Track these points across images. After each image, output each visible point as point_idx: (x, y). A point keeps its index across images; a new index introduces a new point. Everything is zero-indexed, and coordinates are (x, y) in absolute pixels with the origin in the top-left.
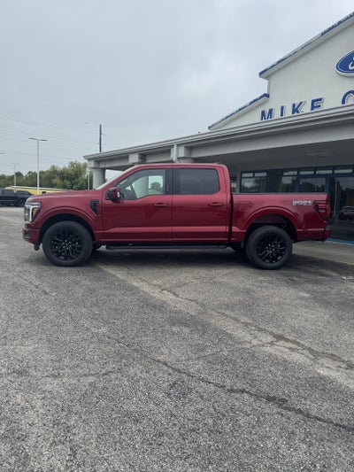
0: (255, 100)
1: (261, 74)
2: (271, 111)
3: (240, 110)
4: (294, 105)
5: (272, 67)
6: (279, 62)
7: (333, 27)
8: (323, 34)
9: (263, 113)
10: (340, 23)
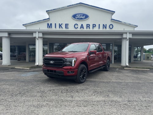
0: (45, 19)
1: (47, 11)
2: (51, 24)
3: (38, 21)
4: (59, 24)
5: (51, 10)
6: (54, 10)
7: (71, 5)
8: (68, 6)
9: (48, 24)
10: (72, 5)
